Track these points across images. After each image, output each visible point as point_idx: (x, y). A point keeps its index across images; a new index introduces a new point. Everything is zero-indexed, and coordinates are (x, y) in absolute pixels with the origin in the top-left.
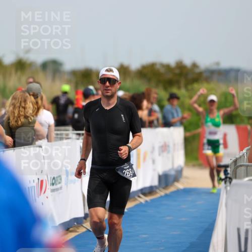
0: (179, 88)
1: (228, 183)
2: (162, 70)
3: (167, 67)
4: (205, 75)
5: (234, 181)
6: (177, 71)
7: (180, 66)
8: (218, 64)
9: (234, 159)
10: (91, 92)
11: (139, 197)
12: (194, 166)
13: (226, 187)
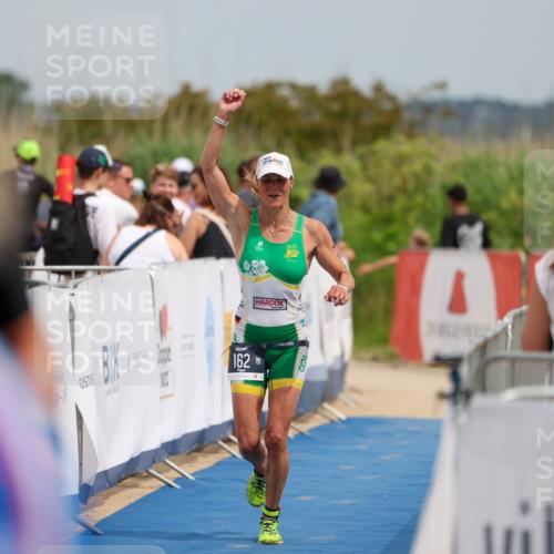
0: (338, 150)
1: (460, 406)
2: (294, 103)
3: (309, 93)
4: (407, 116)
5: (478, 400)
6: (336, 106)
7: (343, 91)
8: (442, 86)
9: (479, 340)
10: (101, 160)
11: (228, 441)
12: (375, 359)
13: (455, 417)
